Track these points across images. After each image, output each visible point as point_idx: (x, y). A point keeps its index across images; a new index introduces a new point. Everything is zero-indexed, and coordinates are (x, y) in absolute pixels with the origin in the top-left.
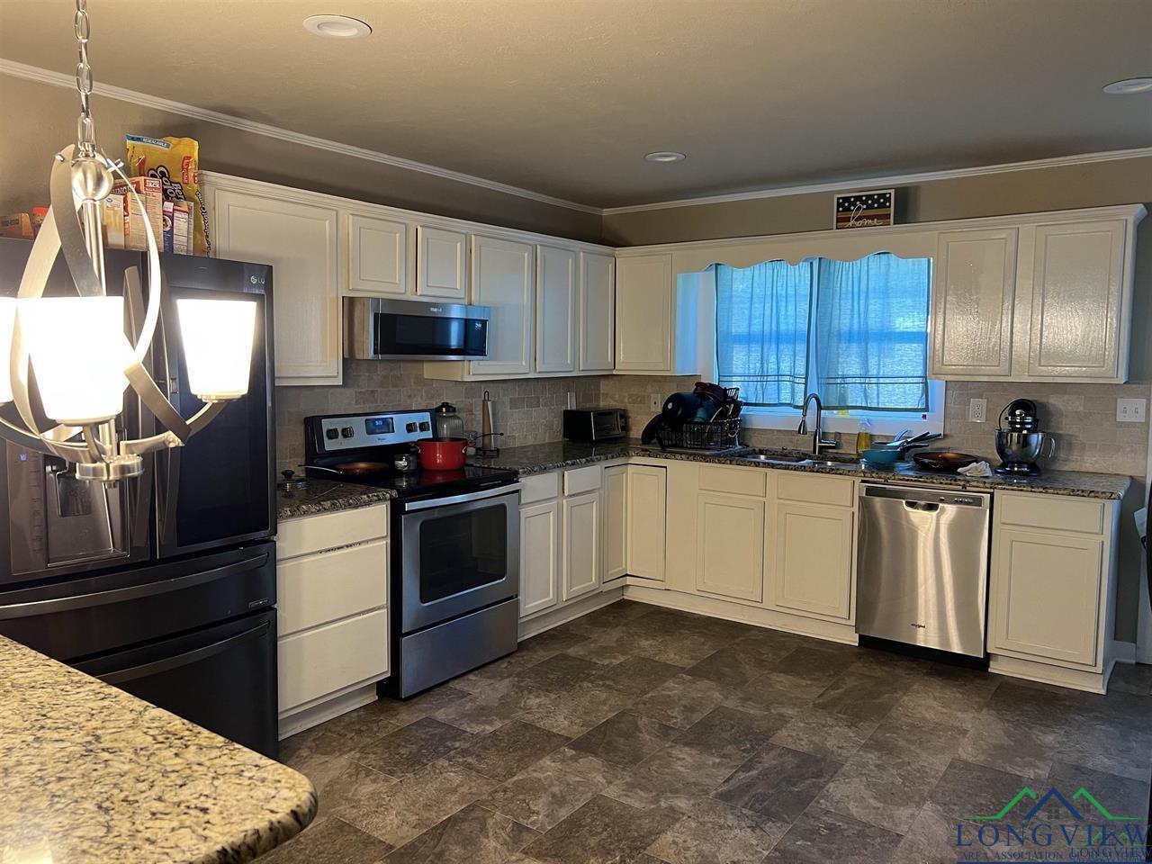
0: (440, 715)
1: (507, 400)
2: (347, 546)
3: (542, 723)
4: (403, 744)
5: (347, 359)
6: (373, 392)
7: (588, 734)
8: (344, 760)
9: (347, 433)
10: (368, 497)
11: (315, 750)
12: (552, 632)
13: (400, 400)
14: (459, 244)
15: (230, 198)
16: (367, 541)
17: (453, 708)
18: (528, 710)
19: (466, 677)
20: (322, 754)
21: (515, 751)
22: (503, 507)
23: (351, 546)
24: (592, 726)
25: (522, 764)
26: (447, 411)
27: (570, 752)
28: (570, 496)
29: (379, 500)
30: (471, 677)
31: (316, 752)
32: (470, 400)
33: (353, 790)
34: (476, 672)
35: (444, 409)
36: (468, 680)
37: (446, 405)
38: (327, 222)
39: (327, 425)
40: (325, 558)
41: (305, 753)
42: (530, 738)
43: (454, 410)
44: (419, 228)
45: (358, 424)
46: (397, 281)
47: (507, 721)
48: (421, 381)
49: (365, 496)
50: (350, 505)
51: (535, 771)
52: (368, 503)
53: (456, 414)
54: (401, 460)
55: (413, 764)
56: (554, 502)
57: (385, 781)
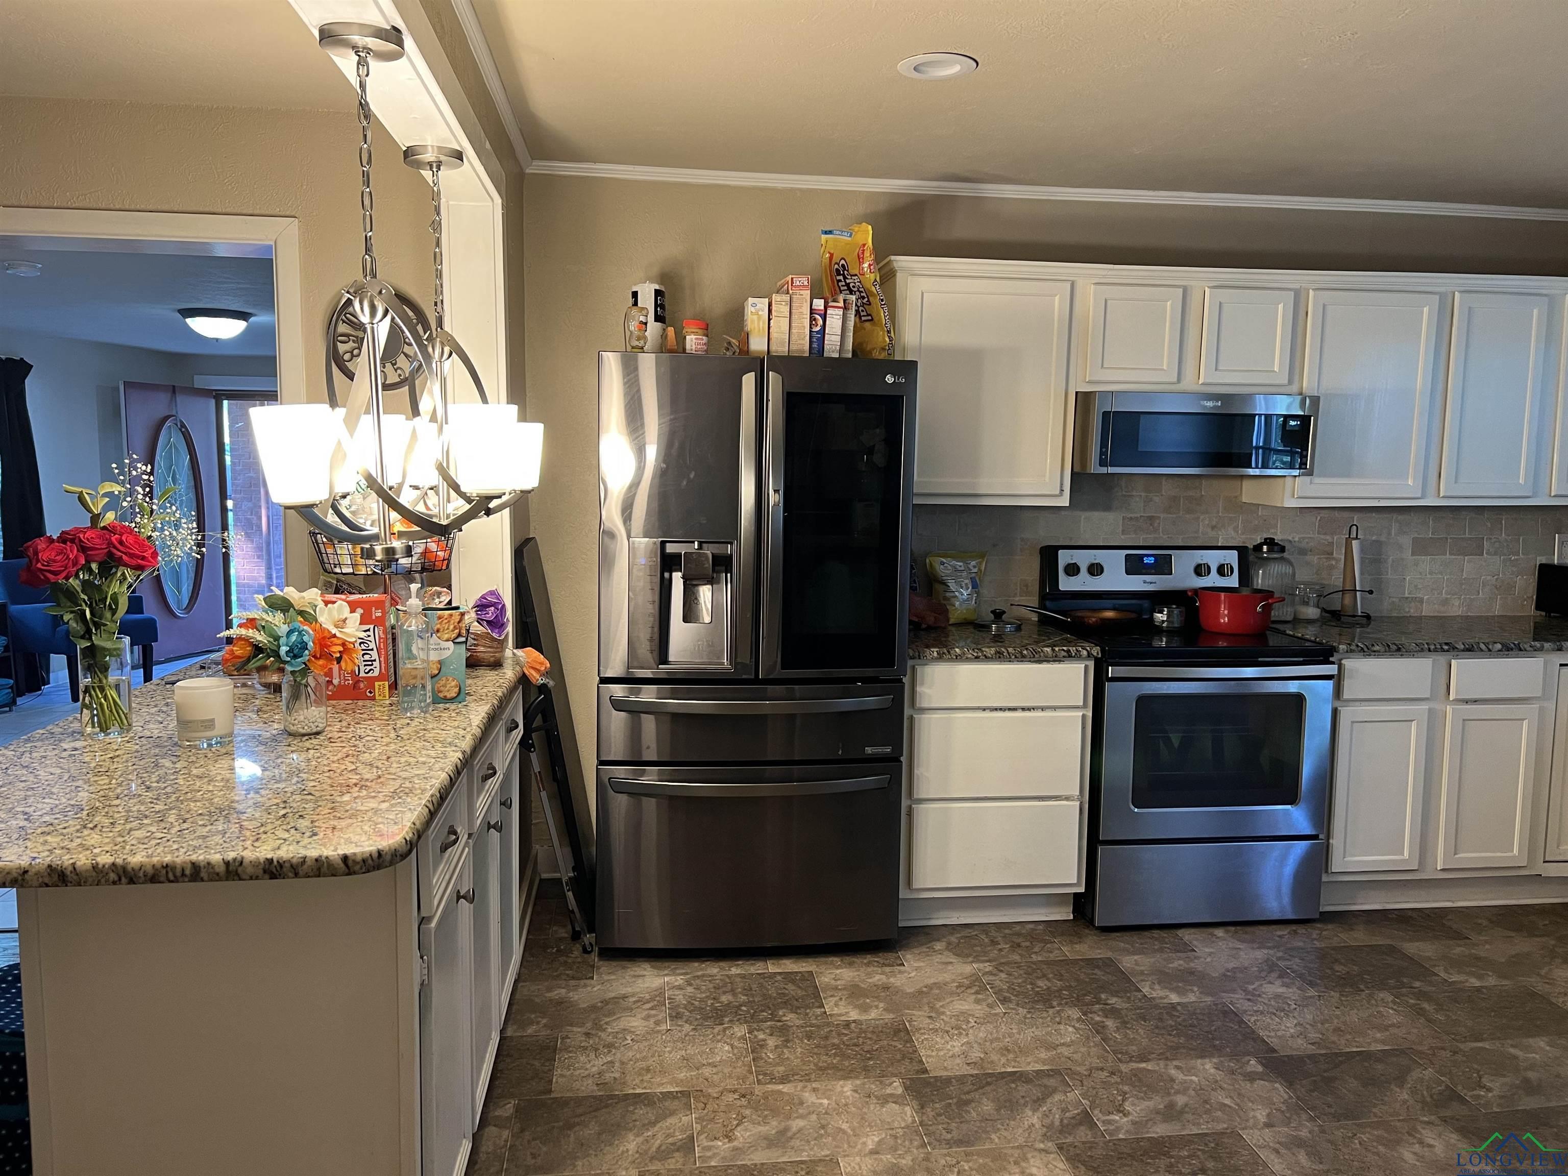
0: (1128, 962)
1: (1406, 541)
2: (1023, 709)
3: (1253, 1019)
4: (1051, 976)
5: (1078, 474)
6: (1151, 518)
7: (1310, 1057)
8: (968, 968)
9: (1096, 570)
10: (1053, 650)
11: (950, 947)
12: (1410, 913)
13: (1197, 532)
14: (1281, 307)
15: (925, 284)
16: (1055, 708)
17: (1153, 960)
18: (1253, 997)
19: (1210, 930)
20: (954, 954)
21: (1178, 1035)
22: (1299, 699)
23: (1029, 709)
24: (1327, 1048)
25: (1171, 1053)
26: (1269, 551)
27: (1254, 1065)
28: (1458, 701)
29: (1070, 656)
30: (1219, 932)
31: (950, 951)
32: (1328, 537)
33: (948, 1000)
34: (1233, 929)
35: (1265, 547)
36: (1213, 935)
37: (1270, 542)
38: (1057, 298)
39: (1064, 557)
40: (987, 718)
41: (938, 946)
42: (1215, 1031)
43: (1282, 549)
44: (1207, 290)
45: (1114, 561)
46: (1165, 368)
47: (1209, 999)
48: (1237, 506)
49: (1049, 650)
50: (1024, 656)
51: (1177, 1067)
52: (1056, 659)
53: (1285, 555)
54: (1161, 612)
55: (1038, 1001)
56: (1424, 707)
57: (990, 1006)
